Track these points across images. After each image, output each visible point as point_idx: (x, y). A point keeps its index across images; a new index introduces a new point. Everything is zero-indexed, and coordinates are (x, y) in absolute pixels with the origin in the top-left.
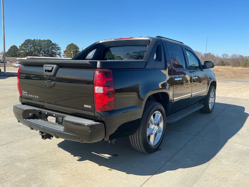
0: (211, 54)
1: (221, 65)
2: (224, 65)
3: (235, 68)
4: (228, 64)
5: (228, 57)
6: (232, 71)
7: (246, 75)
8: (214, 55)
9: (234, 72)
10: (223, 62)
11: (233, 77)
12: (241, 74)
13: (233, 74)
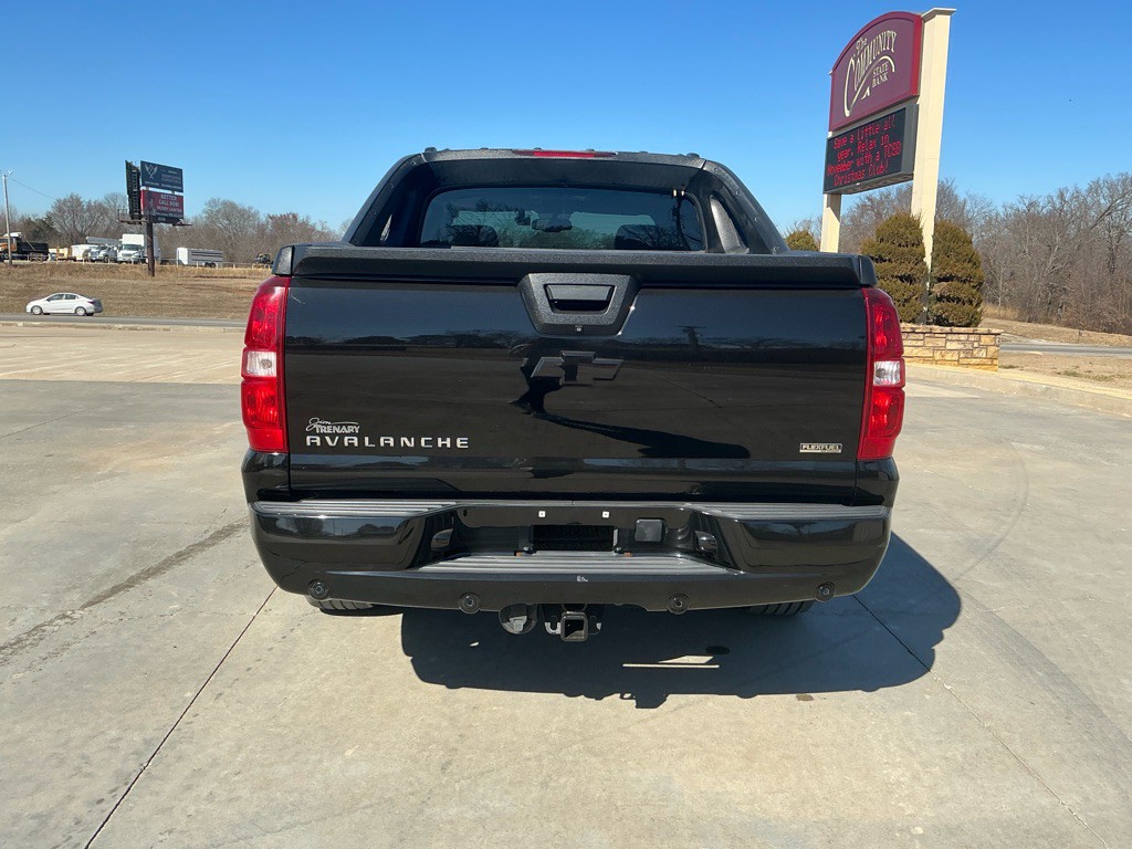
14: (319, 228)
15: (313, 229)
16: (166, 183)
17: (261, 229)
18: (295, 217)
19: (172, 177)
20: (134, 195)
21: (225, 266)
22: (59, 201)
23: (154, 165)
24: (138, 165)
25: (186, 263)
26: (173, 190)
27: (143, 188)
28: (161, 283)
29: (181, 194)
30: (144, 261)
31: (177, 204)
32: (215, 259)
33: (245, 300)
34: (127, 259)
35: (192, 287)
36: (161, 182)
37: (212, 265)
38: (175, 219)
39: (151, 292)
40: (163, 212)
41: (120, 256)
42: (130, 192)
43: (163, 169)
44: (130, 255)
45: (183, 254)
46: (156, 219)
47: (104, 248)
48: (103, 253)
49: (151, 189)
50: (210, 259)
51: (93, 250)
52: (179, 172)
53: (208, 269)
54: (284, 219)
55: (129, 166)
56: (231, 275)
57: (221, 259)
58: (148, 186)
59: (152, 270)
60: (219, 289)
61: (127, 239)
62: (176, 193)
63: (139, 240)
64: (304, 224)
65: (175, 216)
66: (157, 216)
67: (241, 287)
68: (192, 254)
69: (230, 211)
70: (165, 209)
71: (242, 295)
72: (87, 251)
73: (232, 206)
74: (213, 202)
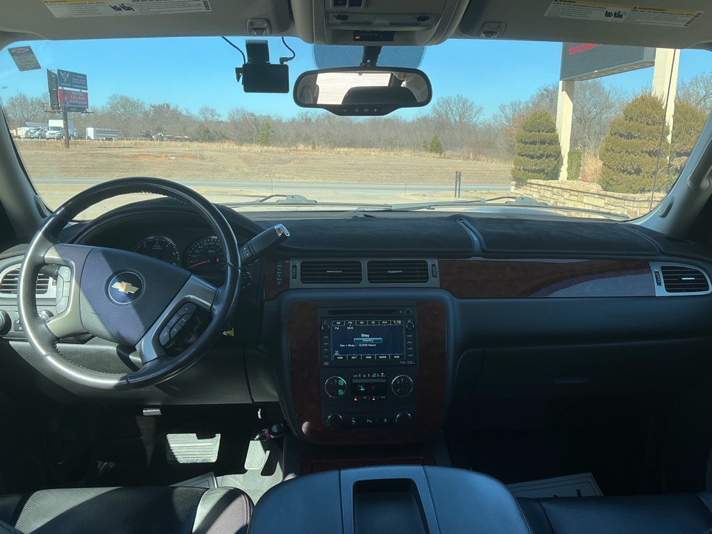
0: (172, 108)
1: (204, 140)
2: (211, 139)
3: (244, 148)
4: (223, 138)
5: (217, 117)
6: (240, 158)
7: (277, 165)
8: (179, 109)
9: (247, 160)
10: (208, 131)
11: (247, 174)
12: (266, 164)
13: (245, 164)
14: (184, 113)
15: (180, 114)
16: (76, 84)
17: (146, 114)
18: (168, 106)
19: (79, 80)
20: (53, 93)
21: (118, 139)
22: (12, 99)
23: (67, 72)
24: (56, 72)
25: (92, 138)
26: (81, 89)
27: (60, 88)
28: (72, 153)
29: (86, 91)
30: (62, 137)
31: (83, 99)
32: (112, 135)
33: (128, 164)
34: (52, 136)
35: (93, 155)
36: (72, 84)
37: (110, 139)
38: (82, 109)
39: (64, 159)
40: (73, 104)
41: (47, 135)
42: (50, 91)
43: (73, 75)
44: (54, 134)
45: (90, 132)
46: (69, 109)
47: (38, 129)
48: (38, 132)
49: (65, 88)
50: (109, 135)
51: (32, 131)
52: (85, 76)
53: (107, 142)
54: (161, 107)
55: (49, 73)
56: (122, 146)
57: (116, 135)
58: (62, 86)
59: (67, 144)
60: (111, 156)
61: (53, 123)
62: (83, 91)
63: (60, 123)
64: (174, 111)
65: (83, 106)
66: (70, 107)
67: (126, 154)
68: (96, 132)
69: (126, 103)
70: (75, 102)
71: (126, 160)
72: (28, 131)
73: (127, 100)
74: (114, 97)
